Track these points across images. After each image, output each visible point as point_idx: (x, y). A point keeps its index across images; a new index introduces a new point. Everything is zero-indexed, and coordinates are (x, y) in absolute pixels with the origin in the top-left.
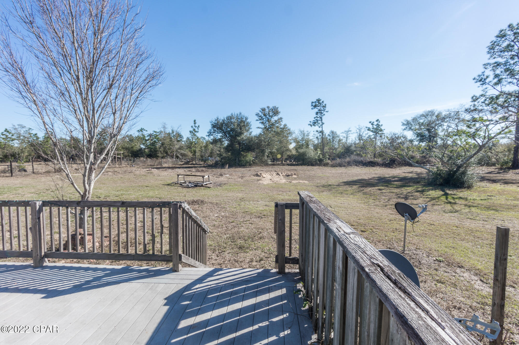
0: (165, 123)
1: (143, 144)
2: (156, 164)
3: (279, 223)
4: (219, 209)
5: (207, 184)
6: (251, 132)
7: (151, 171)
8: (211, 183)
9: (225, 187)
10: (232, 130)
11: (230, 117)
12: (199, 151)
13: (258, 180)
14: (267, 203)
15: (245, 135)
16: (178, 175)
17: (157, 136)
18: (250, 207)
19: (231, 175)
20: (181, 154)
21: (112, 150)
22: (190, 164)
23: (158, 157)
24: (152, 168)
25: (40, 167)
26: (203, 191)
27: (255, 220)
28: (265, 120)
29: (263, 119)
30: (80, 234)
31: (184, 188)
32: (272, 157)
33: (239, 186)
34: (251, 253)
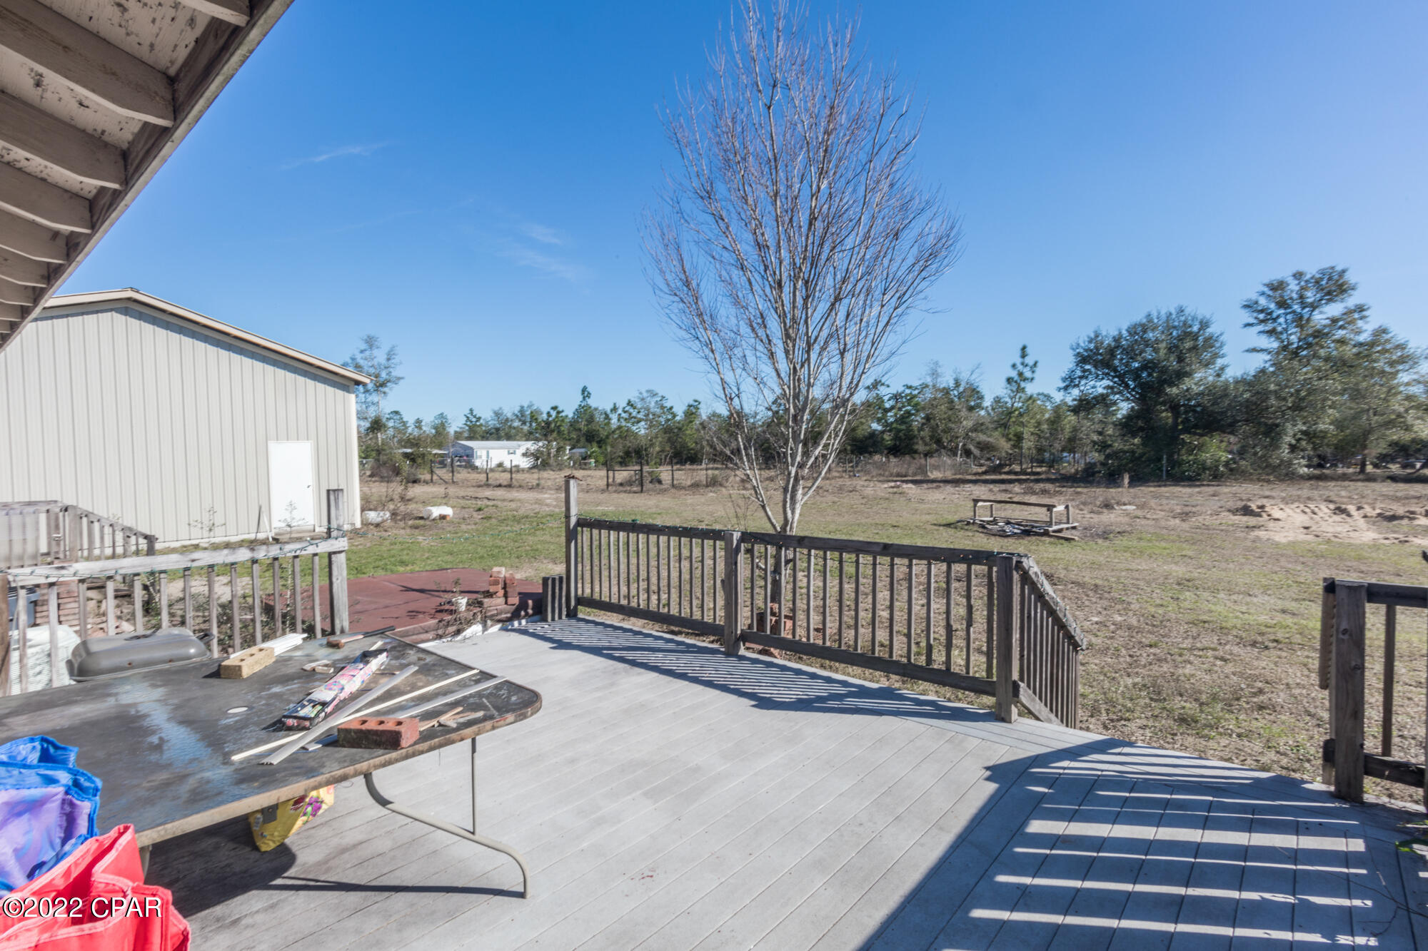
0: (936, 363)
1: (879, 420)
2: (910, 472)
3: (1339, 641)
4: (1105, 603)
5: (1060, 531)
6: (1222, 369)
7: (900, 490)
8: (1074, 528)
9: (1120, 542)
10: (1148, 366)
11: (1143, 325)
12: (1032, 434)
13: (1251, 528)
14: (1292, 606)
15: (1200, 379)
16: (976, 501)
17: (915, 396)
18: (1220, 608)
19: (1141, 507)
20: (979, 443)
21: (836, 435)
22: (1005, 473)
23: (916, 452)
24: (903, 481)
25: (684, 475)
26: (1051, 550)
27: (1236, 649)
28: (1281, 320)
29: (1275, 320)
30: (773, 614)
31: (993, 538)
32: (1314, 449)
33: (1173, 541)
34: (1224, 741)
